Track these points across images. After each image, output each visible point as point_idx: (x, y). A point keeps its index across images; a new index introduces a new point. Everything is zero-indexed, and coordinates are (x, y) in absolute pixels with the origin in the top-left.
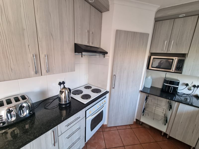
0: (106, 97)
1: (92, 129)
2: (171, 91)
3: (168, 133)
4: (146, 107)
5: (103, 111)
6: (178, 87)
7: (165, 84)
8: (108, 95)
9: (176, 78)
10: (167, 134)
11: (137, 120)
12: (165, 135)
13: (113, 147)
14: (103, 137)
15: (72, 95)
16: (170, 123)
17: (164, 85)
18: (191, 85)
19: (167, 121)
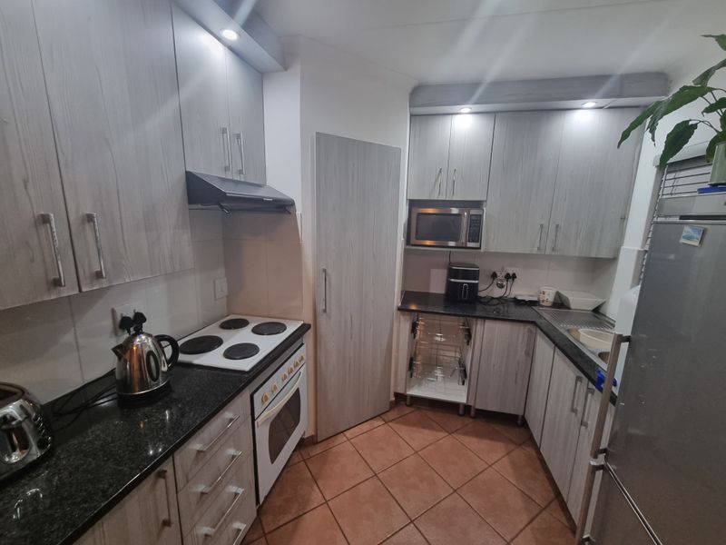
0: (302, 344)
1: (274, 456)
2: (465, 296)
3: (471, 404)
4: (415, 353)
5: (298, 390)
6: (477, 284)
7: (452, 280)
8: (308, 338)
9: (472, 262)
10: (470, 406)
11: (396, 395)
12: (467, 408)
13: (346, 488)
14: (309, 475)
15: (182, 357)
16: (473, 376)
17: (449, 285)
18: (501, 275)
19: (465, 371)
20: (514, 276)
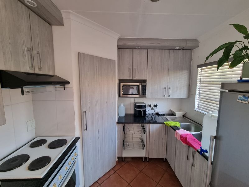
0: (76, 147)
3: (147, 156)
4: (124, 138)
5: (74, 171)
6: (145, 110)
7: (136, 109)
11: (118, 158)
16: (147, 145)
18: (152, 106)
19: (144, 144)
20: (157, 106)
